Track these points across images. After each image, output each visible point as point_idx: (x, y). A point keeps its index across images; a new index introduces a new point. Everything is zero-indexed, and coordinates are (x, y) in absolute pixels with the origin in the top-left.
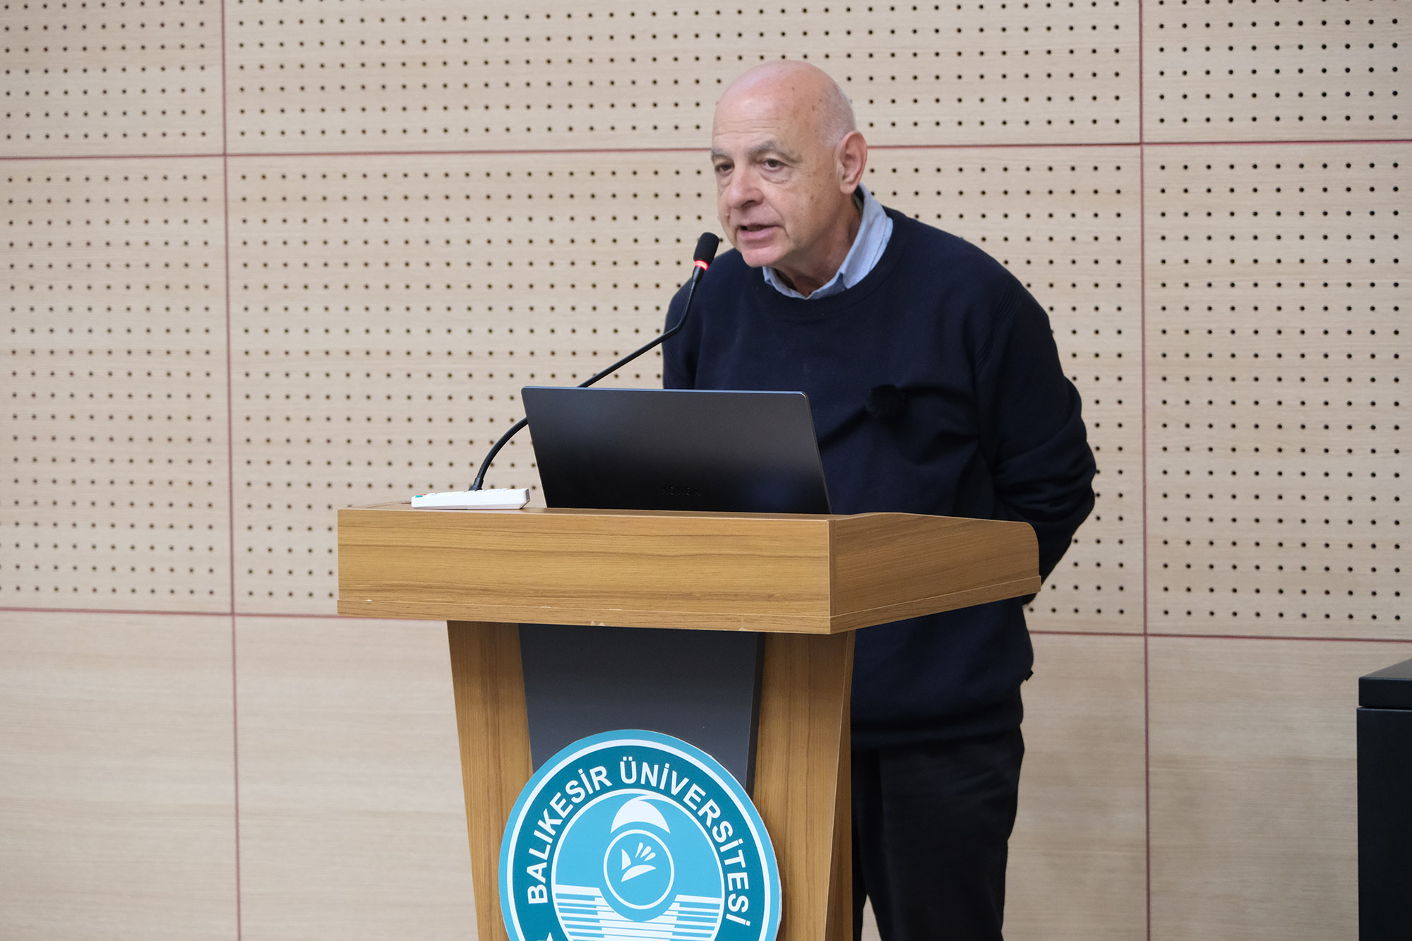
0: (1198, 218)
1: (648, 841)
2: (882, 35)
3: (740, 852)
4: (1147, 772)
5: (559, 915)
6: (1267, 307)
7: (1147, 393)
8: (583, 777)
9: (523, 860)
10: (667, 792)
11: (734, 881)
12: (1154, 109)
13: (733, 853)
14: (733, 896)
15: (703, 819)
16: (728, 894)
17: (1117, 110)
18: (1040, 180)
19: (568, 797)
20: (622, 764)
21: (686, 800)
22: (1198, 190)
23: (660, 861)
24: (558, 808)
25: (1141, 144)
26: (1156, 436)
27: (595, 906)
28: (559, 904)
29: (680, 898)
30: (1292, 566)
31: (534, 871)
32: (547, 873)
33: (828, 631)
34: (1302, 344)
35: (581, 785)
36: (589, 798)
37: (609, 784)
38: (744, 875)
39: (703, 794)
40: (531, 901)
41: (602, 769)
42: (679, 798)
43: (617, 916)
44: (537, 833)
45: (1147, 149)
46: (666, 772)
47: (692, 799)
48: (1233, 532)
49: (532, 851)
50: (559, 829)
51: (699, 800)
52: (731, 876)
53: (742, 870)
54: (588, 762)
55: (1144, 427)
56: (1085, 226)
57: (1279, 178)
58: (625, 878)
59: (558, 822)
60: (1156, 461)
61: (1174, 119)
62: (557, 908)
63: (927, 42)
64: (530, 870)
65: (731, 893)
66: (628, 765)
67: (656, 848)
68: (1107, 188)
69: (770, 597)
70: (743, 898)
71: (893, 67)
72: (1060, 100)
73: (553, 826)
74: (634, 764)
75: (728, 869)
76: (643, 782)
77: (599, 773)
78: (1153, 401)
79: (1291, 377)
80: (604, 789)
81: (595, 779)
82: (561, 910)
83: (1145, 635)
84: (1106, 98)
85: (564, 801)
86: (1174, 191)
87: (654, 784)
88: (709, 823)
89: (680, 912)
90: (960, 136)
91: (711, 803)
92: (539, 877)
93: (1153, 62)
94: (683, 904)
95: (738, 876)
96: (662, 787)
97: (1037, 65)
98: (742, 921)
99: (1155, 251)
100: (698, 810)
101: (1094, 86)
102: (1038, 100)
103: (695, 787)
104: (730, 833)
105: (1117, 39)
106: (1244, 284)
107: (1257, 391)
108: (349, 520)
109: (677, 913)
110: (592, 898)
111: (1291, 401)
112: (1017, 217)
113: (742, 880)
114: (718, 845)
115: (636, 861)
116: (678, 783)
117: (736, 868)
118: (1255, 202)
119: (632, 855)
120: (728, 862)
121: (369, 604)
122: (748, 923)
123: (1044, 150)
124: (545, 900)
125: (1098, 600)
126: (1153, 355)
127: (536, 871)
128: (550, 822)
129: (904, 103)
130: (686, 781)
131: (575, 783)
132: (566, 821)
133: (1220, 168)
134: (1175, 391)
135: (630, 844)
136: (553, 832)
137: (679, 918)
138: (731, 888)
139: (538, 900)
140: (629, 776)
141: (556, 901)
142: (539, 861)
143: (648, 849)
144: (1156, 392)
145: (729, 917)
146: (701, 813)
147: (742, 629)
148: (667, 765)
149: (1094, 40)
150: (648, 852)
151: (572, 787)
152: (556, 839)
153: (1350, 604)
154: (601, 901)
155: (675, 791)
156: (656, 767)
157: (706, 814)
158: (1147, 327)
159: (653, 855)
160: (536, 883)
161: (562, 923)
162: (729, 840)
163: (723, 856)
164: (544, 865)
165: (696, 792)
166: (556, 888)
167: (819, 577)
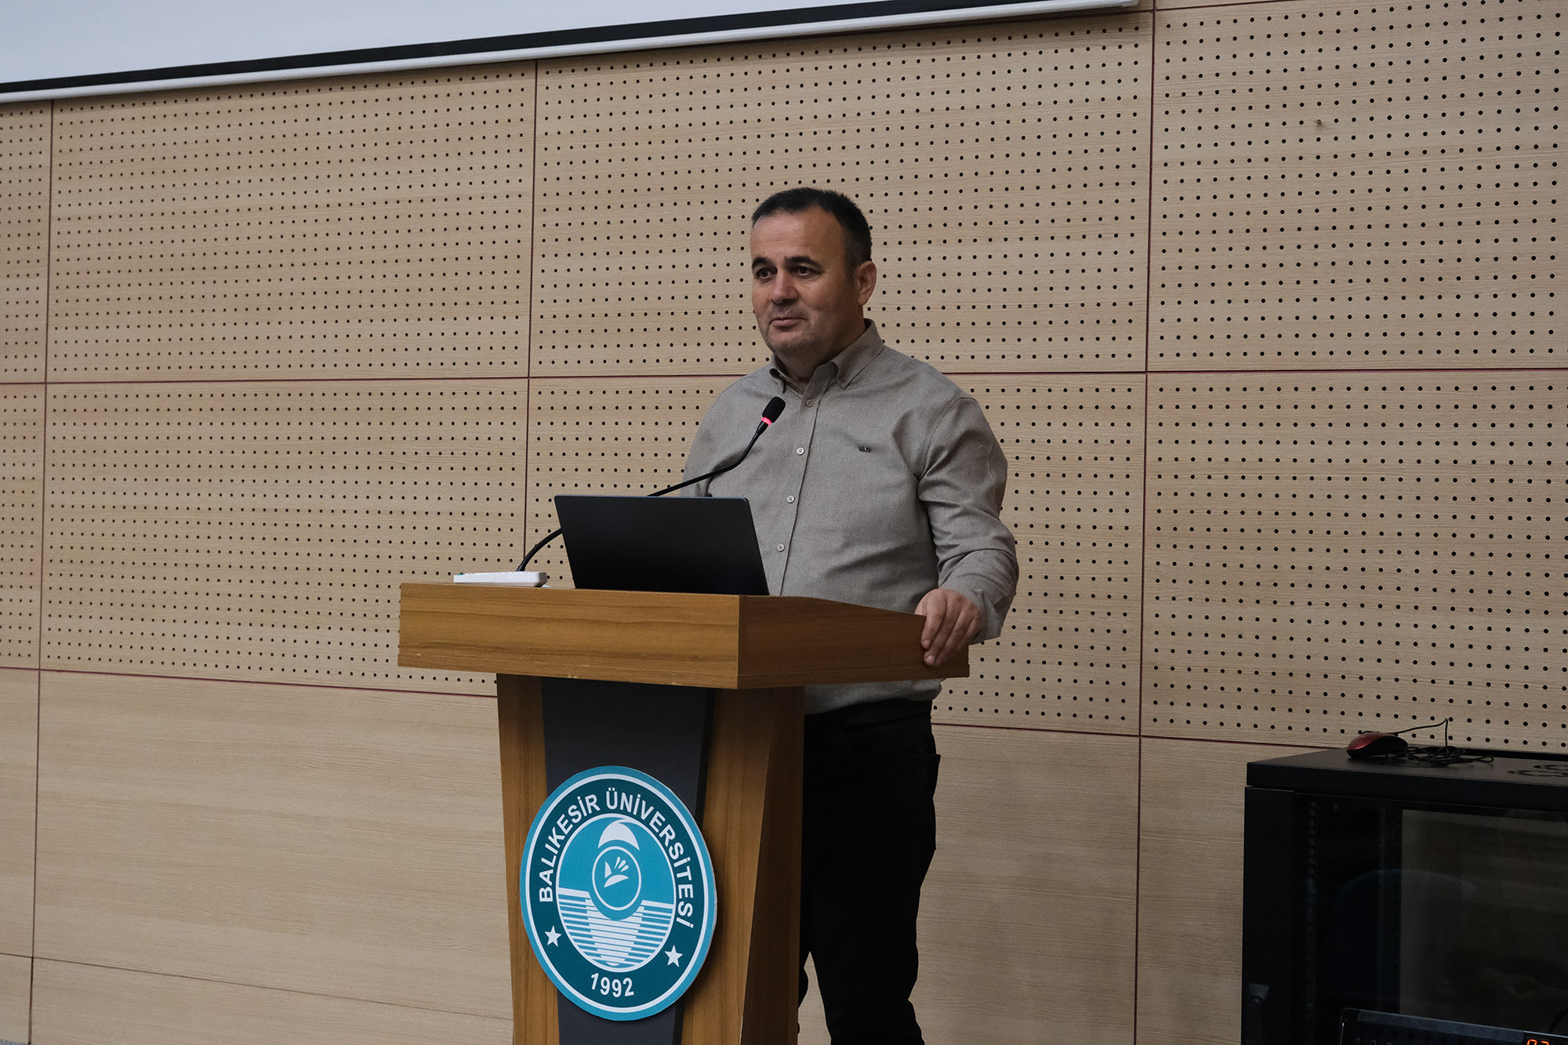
0: (1186, 427)
1: (624, 856)
2: (966, 293)
3: (688, 867)
4: (1139, 838)
5: (560, 912)
6: (1234, 494)
7: (1146, 556)
8: (580, 802)
9: (538, 867)
10: (638, 817)
11: (683, 890)
12: (1155, 346)
13: (682, 869)
14: (682, 903)
15: (662, 840)
16: (679, 901)
17: (1130, 347)
18: (1074, 399)
19: (569, 818)
20: (608, 793)
21: (651, 824)
22: (1186, 406)
23: (632, 872)
24: (562, 827)
25: (1146, 372)
26: (1151, 589)
27: (585, 906)
28: (561, 903)
29: (644, 903)
30: (1248, 688)
31: (545, 876)
32: (553, 878)
33: (735, 686)
34: (1258, 522)
35: (579, 809)
36: (584, 819)
37: (598, 809)
38: (690, 886)
39: (664, 819)
40: (542, 900)
41: (593, 796)
42: (646, 822)
43: (600, 915)
44: (547, 846)
45: (1150, 376)
46: (638, 800)
47: (655, 824)
48: (1205, 662)
49: (543, 860)
50: (562, 843)
51: (660, 824)
52: (681, 887)
53: (689, 883)
54: (584, 791)
55: (1143, 582)
56: (1105, 433)
57: (1245, 398)
58: (607, 884)
59: (562, 838)
60: (1151, 607)
61: (1170, 354)
62: (559, 906)
63: (998, 298)
64: (541, 875)
65: (681, 900)
66: (612, 793)
67: (629, 862)
68: (1121, 405)
69: (695, 658)
70: (689, 905)
71: (974, 316)
72: (1090, 340)
73: (558, 841)
74: (616, 793)
75: (680, 881)
76: (622, 808)
77: (591, 800)
78: (1150, 562)
79: (1251, 546)
80: (595, 813)
81: (589, 805)
82: (562, 908)
83: (1140, 736)
84: (1122, 338)
85: (567, 821)
86: (1169, 406)
87: (629, 810)
88: (667, 844)
89: (644, 914)
90: (1018, 366)
91: (669, 827)
92: (547, 880)
93: (1156, 311)
94: (647, 908)
95: (686, 887)
96: (635, 813)
97: (1074, 315)
98: (687, 924)
99: (1154, 451)
100: (660, 832)
101: (1113, 330)
102: (1074, 340)
103: (658, 814)
104: (682, 852)
105: (1131, 295)
106: (1218, 477)
107: (1225, 556)
108: (408, 591)
109: (641, 915)
110: (583, 899)
111: (1250, 564)
112: (1057, 425)
113: (689, 890)
114: (673, 862)
115: (616, 872)
116: (646, 810)
117: (684, 880)
118: (1227, 415)
119: (612, 866)
120: (679, 875)
121: (419, 657)
122: (692, 926)
123: (1077, 376)
124: (551, 899)
125: (1107, 709)
126: (1150, 529)
127: (546, 876)
128: (557, 837)
129: (981, 341)
130: (652, 808)
131: (575, 807)
132: (568, 837)
133: (1203, 391)
134: (1165, 555)
135: (611, 857)
136: (558, 846)
137: (643, 919)
138: (681, 897)
139: (546, 899)
140: (612, 803)
141: (558, 900)
142: (548, 868)
143: (624, 862)
144: (1152, 555)
145: (678, 920)
146: (661, 835)
147: (673, 684)
148: (639, 796)
149: (1114, 296)
150: (623, 865)
151: (573, 811)
152: (560, 850)
153: (1290, 719)
154: (589, 902)
155: (644, 816)
156: (631, 796)
157: (665, 835)
158: (1147, 507)
159: (627, 867)
160: (545, 885)
161: (562, 918)
162: (681, 858)
163: (677, 870)
164: (551, 871)
165: (658, 818)
166: (559, 891)
167: (730, 642)
